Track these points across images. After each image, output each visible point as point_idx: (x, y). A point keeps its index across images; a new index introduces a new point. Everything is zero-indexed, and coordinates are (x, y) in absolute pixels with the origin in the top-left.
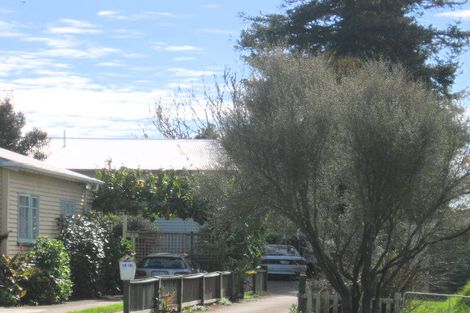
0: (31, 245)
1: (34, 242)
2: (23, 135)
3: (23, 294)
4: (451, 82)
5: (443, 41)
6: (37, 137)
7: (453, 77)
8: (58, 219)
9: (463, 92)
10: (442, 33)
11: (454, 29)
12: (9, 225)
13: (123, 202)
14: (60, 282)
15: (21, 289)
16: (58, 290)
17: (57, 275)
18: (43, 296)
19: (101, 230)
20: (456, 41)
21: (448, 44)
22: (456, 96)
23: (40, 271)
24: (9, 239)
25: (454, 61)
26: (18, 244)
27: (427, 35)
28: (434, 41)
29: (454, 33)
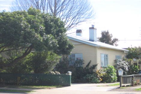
0: (106, 67)
1: (106, 66)
2: (112, 40)
3: (101, 80)
6: (116, 40)
8: (115, 60)
12: (98, 62)
13: (134, 56)
14: (112, 77)
15: (101, 79)
16: (112, 79)
17: (112, 75)
18: (108, 81)
19: (127, 63)
23: (107, 74)
24: (98, 65)
26: (101, 67)
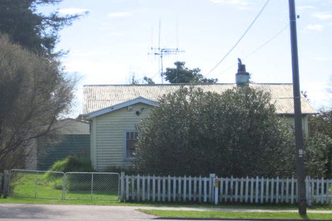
4: (53, 47)
5: (48, 23)
7: (54, 44)
9: (60, 52)
10: (48, 18)
11: (54, 16)
20: (56, 23)
21: (51, 25)
22: (56, 55)
25: (54, 35)
27: (39, 19)
28: (43, 23)
29: (54, 18)
